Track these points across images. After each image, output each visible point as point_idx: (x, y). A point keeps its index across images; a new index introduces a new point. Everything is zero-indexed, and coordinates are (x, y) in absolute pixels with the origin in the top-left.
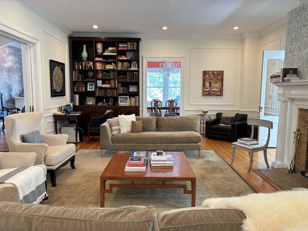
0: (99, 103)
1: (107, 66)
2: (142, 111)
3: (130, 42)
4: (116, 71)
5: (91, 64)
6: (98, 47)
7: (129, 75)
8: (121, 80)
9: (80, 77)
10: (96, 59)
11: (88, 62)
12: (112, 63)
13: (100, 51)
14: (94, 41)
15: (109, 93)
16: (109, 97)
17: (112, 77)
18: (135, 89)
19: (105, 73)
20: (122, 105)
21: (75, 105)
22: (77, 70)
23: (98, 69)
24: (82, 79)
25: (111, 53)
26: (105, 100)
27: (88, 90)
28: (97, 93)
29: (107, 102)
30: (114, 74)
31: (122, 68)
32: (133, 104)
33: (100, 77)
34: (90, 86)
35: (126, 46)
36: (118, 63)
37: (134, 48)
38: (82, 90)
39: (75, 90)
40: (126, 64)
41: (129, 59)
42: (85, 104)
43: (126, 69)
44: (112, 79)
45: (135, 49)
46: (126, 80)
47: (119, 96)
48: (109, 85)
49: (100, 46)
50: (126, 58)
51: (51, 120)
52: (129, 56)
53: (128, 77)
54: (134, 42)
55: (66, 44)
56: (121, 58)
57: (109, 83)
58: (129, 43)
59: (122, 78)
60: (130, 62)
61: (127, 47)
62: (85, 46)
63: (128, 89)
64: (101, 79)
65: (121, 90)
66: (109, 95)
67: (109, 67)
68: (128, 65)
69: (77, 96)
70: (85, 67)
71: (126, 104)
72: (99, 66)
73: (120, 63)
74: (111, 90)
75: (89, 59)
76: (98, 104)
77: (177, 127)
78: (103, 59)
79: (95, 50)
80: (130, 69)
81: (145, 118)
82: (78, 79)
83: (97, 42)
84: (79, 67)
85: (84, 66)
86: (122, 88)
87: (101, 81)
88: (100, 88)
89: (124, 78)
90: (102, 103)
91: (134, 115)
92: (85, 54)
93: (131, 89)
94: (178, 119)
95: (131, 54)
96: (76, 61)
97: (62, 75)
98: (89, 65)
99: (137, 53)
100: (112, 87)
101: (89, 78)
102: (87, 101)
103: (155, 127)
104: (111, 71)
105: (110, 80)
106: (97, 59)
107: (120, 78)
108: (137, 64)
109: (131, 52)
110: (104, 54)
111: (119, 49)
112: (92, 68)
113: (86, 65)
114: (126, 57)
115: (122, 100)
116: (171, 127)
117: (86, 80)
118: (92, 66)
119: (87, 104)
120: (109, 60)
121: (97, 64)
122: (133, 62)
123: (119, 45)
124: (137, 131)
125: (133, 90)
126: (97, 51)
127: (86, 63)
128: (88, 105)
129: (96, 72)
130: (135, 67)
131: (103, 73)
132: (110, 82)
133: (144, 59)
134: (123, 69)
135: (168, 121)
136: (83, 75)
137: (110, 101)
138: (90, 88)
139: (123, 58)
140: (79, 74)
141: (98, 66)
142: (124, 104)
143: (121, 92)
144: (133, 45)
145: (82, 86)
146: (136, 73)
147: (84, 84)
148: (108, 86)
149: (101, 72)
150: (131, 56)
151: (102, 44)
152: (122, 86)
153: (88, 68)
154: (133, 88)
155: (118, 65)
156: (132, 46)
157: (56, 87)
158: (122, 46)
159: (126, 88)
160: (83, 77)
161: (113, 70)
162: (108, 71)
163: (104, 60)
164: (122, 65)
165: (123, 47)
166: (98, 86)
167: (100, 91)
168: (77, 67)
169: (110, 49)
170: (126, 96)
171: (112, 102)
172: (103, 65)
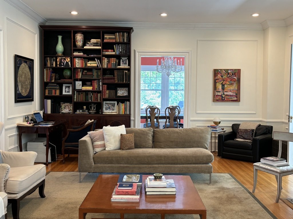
0: (78, 111)
1: (89, 62)
2: (134, 121)
3: (119, 32)
4: (100, 69)
5: (68, 60)
6: (78, 38)
7: (118, 75)
8: (106, 81)
9: (54, 77)
10: (74, 54)
11: (64, 58)
12: (96, 59)
13: (79, 43)
14: (72, 31)
15: (91, 98)
16: (91, 103)
17: (95, 77)
18: (125, 93)
19: (86, 71)
20: (108, 113)
21: (46, 113)
22: (50, 68)
23: (77, 66)
24: (55, 79)
25: (94, 46)
26: (85, 107)
27: (64, 93)
28: (75, 97)
29: (88, 109)
30: (97, 73)
31: (109, 65)
32: (122, 112)
33: (79, 77)
34: (66, 88)
35: (114, 37)
36: (103, 59)
37: (124, 40)
38: (56, 94)
39: (47, 94)
40: (113, 61)
41: (117, 53)
42: (59, 112)
43: (114, 67)
44: (95, 80)
45: (125, 41)
46: (114, 82)
47: (104, 102)
48: (92, 88)
49: (79, 37)
50: (114, 53)
51: (15, 132)
52: (118, 50)
53: (116, 77)
54: (124, 32)
55: (36, 35)
56: (107, 53)
57: (91, 85)
58: (117, 33)
59: (108, 79)
60: (118, 57)
61: (115, 38)
62: (60, 38)
63: (116, 93)
64: (80, 80)
65: (107, 94)
66: (90, 101)
67: (91, 64)
68: (116, 62)
69: (49, 102)
70: (60, 64)
71: (113, 111)
72: (78, 63)
73: (106, 59)
74: (94, 93)
75: (66, 53)
76: (76, 111)
77: (180, 142)
78: (84, 53)
79: (73, 41)
80: (118, 67)
81: (138, 131)
82: (51, 79)
83: (75, 33)
84: (53, 64)
85: (58, 63)
86: (107, 92)
87: (81, 83)
88: (80, 91)
89: (111, 79)
90: (81, 111)
91: (123, 126)
92: (60, 48)
93: (120, 93)
94: (182, 132)
95: (120, 47)
96: (48, 57)
97: (30, 74)
98: (65, 62)
99: (128, 47)
100: (95, 90)
101: (65, 79)
102: (61, 108)
103: (151, 142)
104: (95, 69)
105: (93, 81)
106: (76, 54)
107: (106, 79)
108: (127, 60)
109: (120, 45)
110: (85, 47)
111: (105, 41)
112: (69, 66)
113: (61, 62)
114: (114, 51)
115: (108, 106)
116: (172, 142)
117: (62, 81)
118: (69, 63)
119: (62, 112)
120: (92, 56)
121: (76, 60)
122: (122, 58)
123: (105, 36)
124: (128, 148)
125: (123, 93)
126: (76, 43)
127: (61, 60)
128: (63, 113)
129: (74, 70)
130: (126, 64)
131: (83, 72)
132: (93, 83)
133: (137, 54)
134: (109, 67)
135: (168, 134)
136: (57, 75)
137: (93, 108)
138: (67, 91)
139: (110, 53)
140: (52, 73)
141: (76, 62)
142: (111, 111)
143: (107, 96)
144: (123, 36)
145: (56, 89)
146: (126, 71)
147: (58, 85)
148: (90, 88)
149: (81, 71)
150: (121, 51)
151: (82, 35)
152: (108, 89)
154: (123, 92)
155: (104, 61)
156: (122, 37)
157: (22, 90)
158: (108, 38)
159: (113, 92)
160: (57, 76)
161: (97, 68)
162: (90, 69)
163: (85, 56)
164: (109, 62)
165: (110, 38)
166: (76, 89)
167: (79, 94)
168: (49, 63)
169: (93, 41)
170: (113, 102)
171: (95, 110)
172: (84, 61)
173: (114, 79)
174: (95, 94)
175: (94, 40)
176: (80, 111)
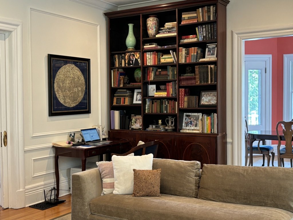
0: (150, 126)
1: (163, 57)
3: (202, 7)
4: (175, 66)
6: (149, 24)
7: (200, 73)
8: (184, 83)
9: (122, 81)
10: (145, 47)
11: (133, 53)
12: (171, 51)
13: (151, 31)
14: (141, 15)
15: (168, 108)
16: (167, 116)
17: (170, 78)
18: (212, 99)
19: (160, 70)
20: (187, 131)
22: (118, 68)
23: (148, 64)
24: (124, 84)
25: (169, 32)
26: (160, 121)
27: (135, 102)
28: (147, 108)
29: (164, 124)
30: (173, 71)
31: (188, 58)
32: (207, 131)
33: (151, 79)
35: (195, 15)
36: (180, 50)
37: (209, 17)
38: (124, 103)
39: (115, 104)
40: (194, 51)
41: (201, 39)
42: (129, 128)
43: (195, 61)
44: (170, 82)
45: (212, 19)
46: (194, 83)
48: (166, 93)
49: (151, 23)
50: (195, 40)
52: (201, 35)
53: (197, 76)
54: (210, 5)
55: (99, 26)
56: (186, 41)
57: (165, 90)
58: (200, 9)
59: (187, 79)
60: (202, 46)
61: (197, 17)
62: (131, 26)
63: (199, 100)
64: (152, 83)
65: (185, 102)
66: (165, 112)
67: (167, 59)
68: (197, 52)
69: (117, 114)
70: (129, 64)
71: (196, 128)
72: (150, 60)
73: (184, 49)
74: (170, 102)
75: (137, 47)
76: (148, 127)
78: (158, 45)
79: (143, 30)
80: (202, 60)
82: (119, 84)
83: (146, 17)
84: (121, 64)
86: (186, 99)
88: (153, 99)
89: (191, 79)
92: (130, 40)
93: (205, 100)
95: (204, 30)
96: (116, 54)
97: (84, 80)
98: (134, 59)
99: (215, 28)
100: (170, 96)
101: (136, 82)
102: (132, 123)
104: (170, 65)
105: (167, 84)
106: (147, 47)
107: (184, 79)
109: (204, 26)
110: (157, 36)
111: (182, 23)
114: (197, 37)
115: (189, 120)
117: (132, 85)
118: (139, 60)
119: (132, 127)
120: (166, 47)
121: (147, 56)
122: (209, 46)
123: (183, 16)
125: (209, 101)
126: (148, 31)
128: (133, 129)
129: (145, 69)
131: (157, 71)
132: (167, 87)
134: (188, 62)
137: (170, 123)
138: (138, 99)
139: (191, 39)
140: (120, 75)
141: (148, 58)
142: (192, 128)
143: (185, 105)
144: (209, 11)
145: (125, 96)
146: (212, 66)
147: (128, 91)
148: (164, 94)
149: (153, 71)
150: (204, 35)
151: (155, 19)
152: (186, 94)
153: (132, 64)
154: (209, 98)
155: (180, 53)
156: (207, 14)
158: (187, 18)
159: (194, 98)
161: (172, 65)
162: (164, 67)
163: (159, 47)
164: (188, 53)
165: (189, 18)
167: (153, 103)
168: (117, 63)
169: (168, 25)
170: (196, 114)
171: (173, 125)
172: (156, 56)
173: (195, 78)
174: (172, 102)
175: (169, 23)
176: (153, 127)
